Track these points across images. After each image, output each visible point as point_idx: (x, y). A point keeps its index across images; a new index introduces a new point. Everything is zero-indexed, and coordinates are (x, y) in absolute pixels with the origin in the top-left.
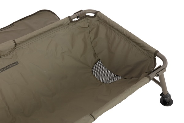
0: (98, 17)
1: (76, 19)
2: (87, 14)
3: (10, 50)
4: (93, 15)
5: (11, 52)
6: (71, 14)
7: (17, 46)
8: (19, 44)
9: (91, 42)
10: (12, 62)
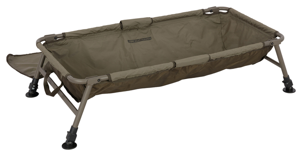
0: (231, 13)
1: (209, 13)
2: (220, 11)
3: (147, 25)
4: (226, 11)
5: (147, 27)
6: (205, 7)
7: (153, 24)
8: (155, 22)
9: (222, 37)
10: (146, 36)
